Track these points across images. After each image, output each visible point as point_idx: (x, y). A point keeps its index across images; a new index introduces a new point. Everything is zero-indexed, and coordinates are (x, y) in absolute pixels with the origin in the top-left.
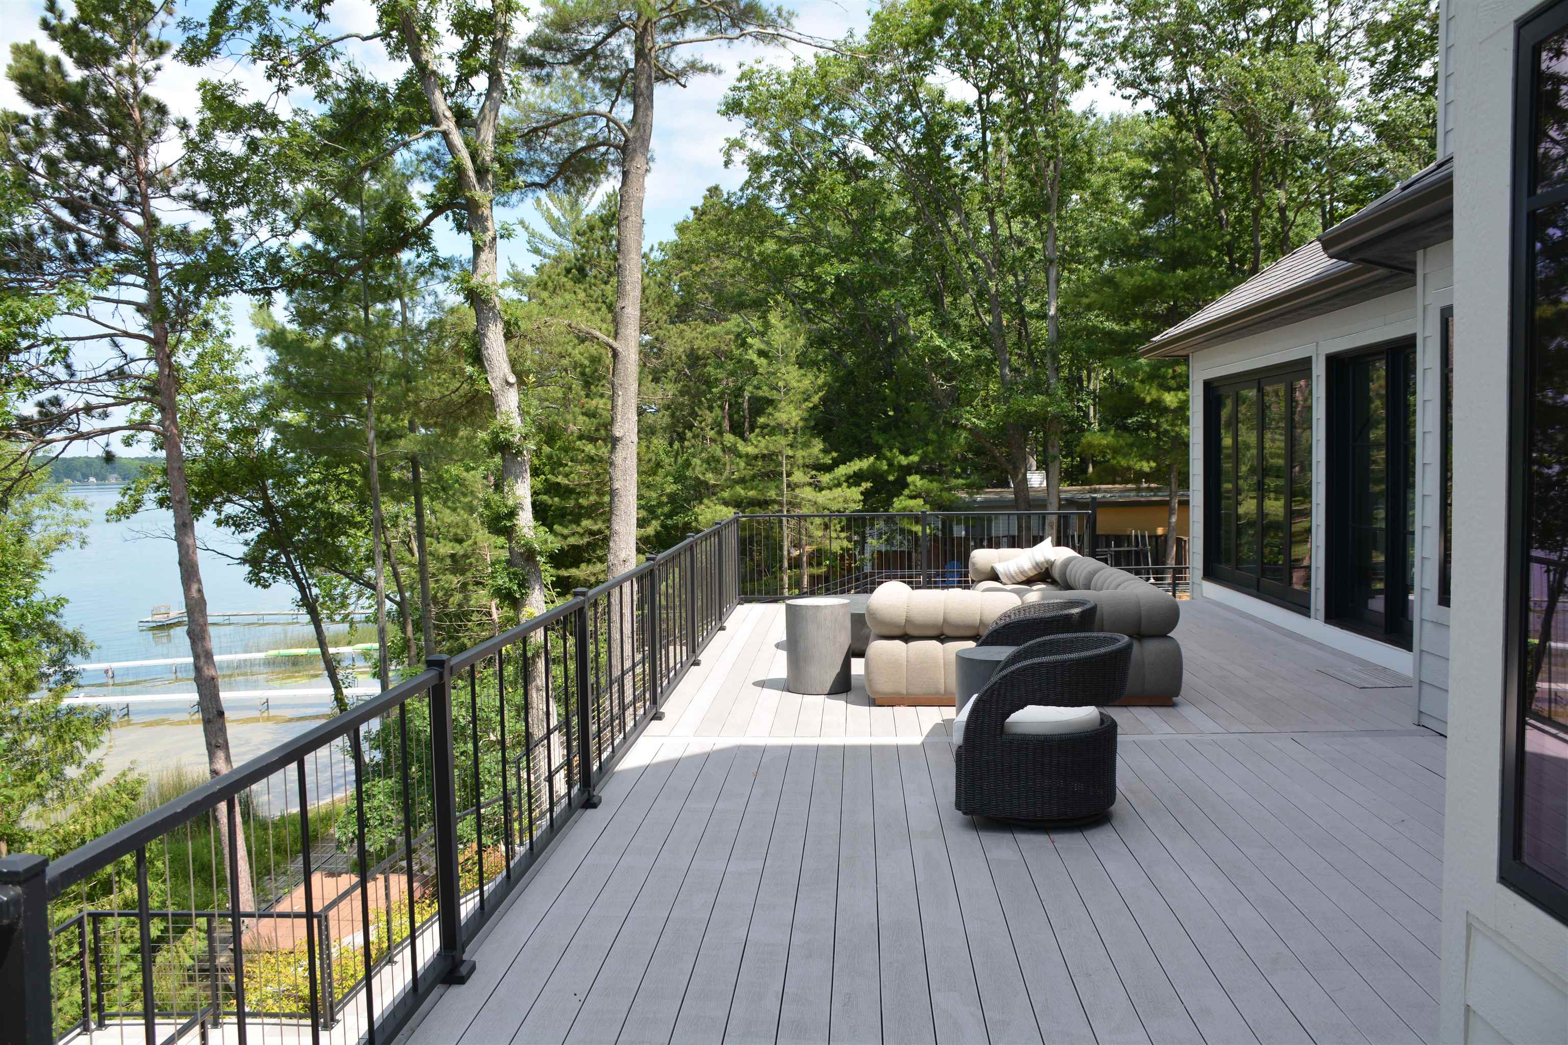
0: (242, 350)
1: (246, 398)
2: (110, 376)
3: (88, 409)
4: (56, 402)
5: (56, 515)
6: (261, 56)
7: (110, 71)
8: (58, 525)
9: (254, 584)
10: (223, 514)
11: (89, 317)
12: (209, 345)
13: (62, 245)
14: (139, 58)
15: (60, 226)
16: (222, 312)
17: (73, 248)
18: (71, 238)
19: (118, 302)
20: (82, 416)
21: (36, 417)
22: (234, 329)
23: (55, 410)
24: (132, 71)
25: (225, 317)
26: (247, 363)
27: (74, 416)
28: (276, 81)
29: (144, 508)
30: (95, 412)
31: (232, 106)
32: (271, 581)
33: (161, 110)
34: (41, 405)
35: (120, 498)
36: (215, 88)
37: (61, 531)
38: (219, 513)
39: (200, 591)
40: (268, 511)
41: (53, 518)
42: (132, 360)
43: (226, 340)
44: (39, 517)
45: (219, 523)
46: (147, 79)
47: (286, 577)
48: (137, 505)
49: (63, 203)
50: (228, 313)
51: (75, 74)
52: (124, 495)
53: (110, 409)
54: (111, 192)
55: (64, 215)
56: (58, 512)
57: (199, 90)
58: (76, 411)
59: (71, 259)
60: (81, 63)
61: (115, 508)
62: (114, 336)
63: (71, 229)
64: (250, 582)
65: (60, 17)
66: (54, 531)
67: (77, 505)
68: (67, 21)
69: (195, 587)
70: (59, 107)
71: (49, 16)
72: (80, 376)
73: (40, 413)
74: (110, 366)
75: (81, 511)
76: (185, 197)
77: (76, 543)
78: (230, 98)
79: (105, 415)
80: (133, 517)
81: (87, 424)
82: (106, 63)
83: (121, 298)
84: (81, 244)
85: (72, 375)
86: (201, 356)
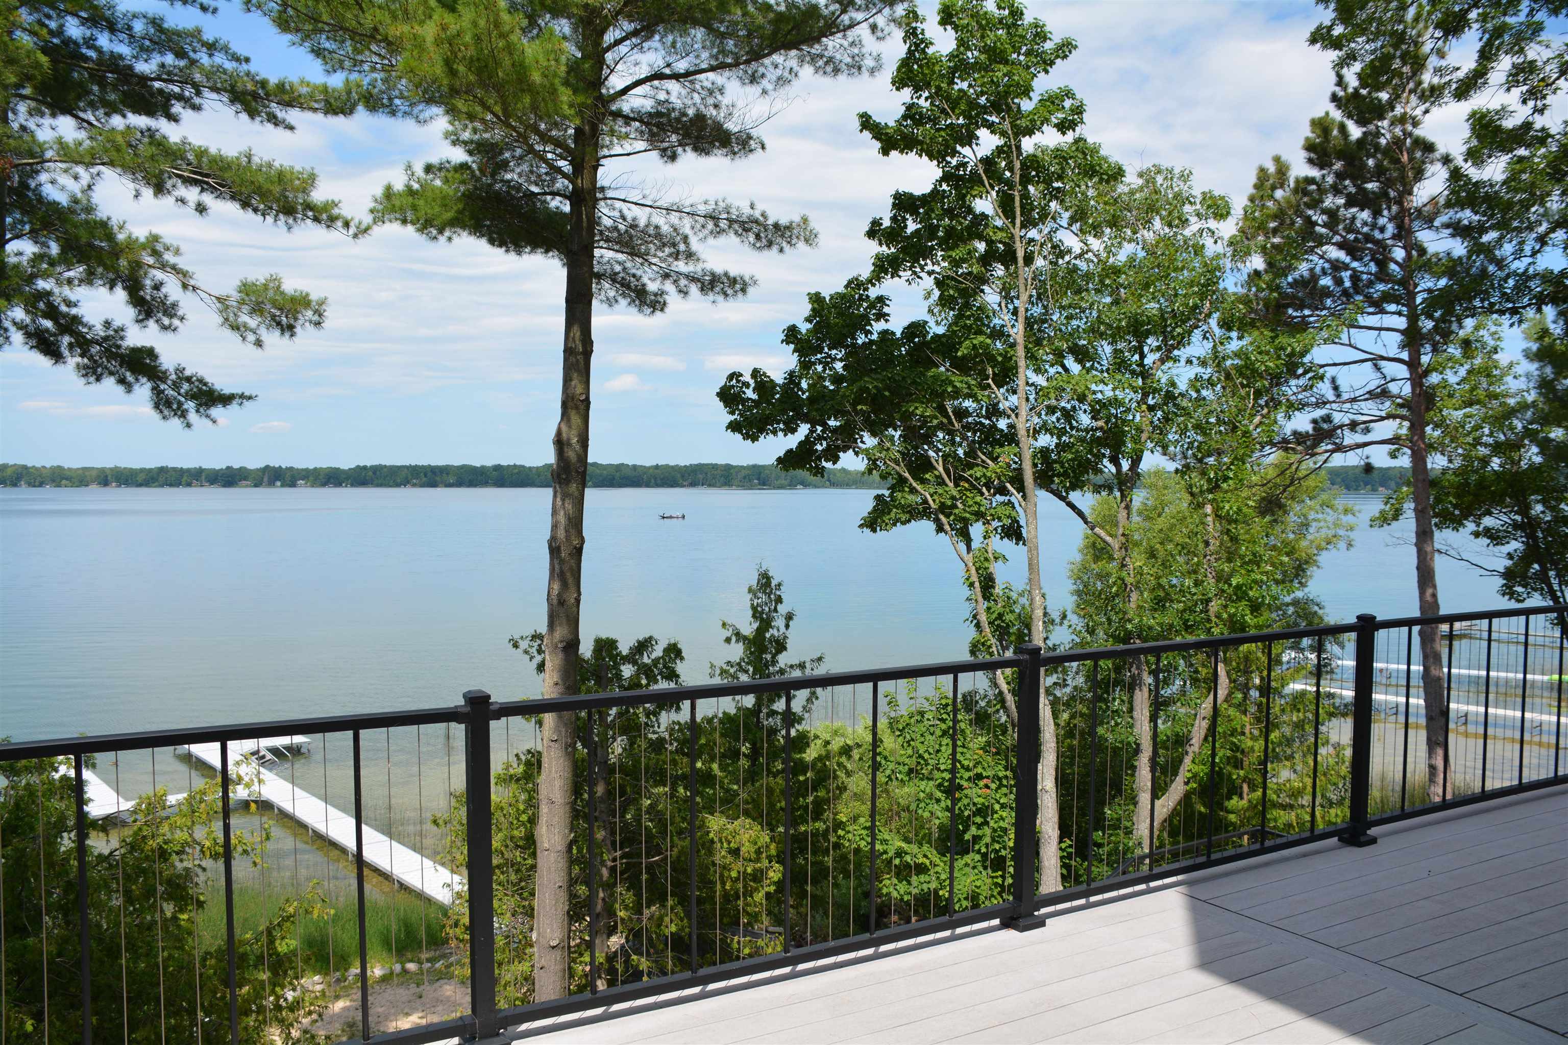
0: (1511, 365)
1: (1512, 412)
2: (1372, 395)
3: (1353, 425)
4: (1327, 419)
5: (1329, 518)
6: (1517, 83)
7: (1385, 123)
8: (1328, 528)
9: (1507, 597)
10: (1482, 526)
11: (1350, 345)
12: (1478, 361)
13: (1339, 282)
14: (1412, 106)
15: (1337, 266)
16: (1493, 329)
17: (1347, 284)
18: (1346, 275)
19: (1380, 329)
20: (1347, 432)
21: (1311, 432)
22: (1502, 345)
23: (1325, 426)
24: (1403, 119)
25: (1495, 333)
26: (1515, 377)
27: (1339, 431)
28: (1531, 104)
29: (1405, 516)
30: (1359, 428)
31: (1499, 129)
32: (1525, 596)
33: (1429, 147)
34: (1315, 421)
35: (1383, 507)
36: (1483, 116)
37: (1330, 533)
38: (1478, 525)
39: (1434, 596)
40: (1528, 527)
41: (1325, 521)
42: (1393, 380)
43: (1495, 357)
44: (1315, 520)
45: (1477, 535)
46: (1415, 124)
47: (1542, 594)
48: (1397, 514)
49: (1340, 246)
50: (1499, 329)
51: (1355, 132)
52: (1386, 504)
53: (1372, 425)
54: (1382, 230)
55: (1341, 255)
56: (1330, 516)
57: (1468, 120)
58: (1341, 427)
59: (1345, 292)
60: (1361, 122)
61: (1377, 515)
62: (1376, 360)
63: (1346, 267)
64: (1503, 595)
65: (1345, 89)
66: (1324, 533)
67: (1346, 511)
68: (1350, 90)
69: (1429, 591)
70: (1338, 166)
71: (1337, 89)
72: (1345, 396)
73: (1314, 429)
74: (1371, 387)
75: (1350, 516)
76: (1447, 226)
77: (1342, 545)
78: (1498, 123)
79: (1367, 431)
80: (1395, 524)
81: (1350, 438)
82: (1381, 117)
83: (1384, 326)
84: (1355, 277)
85: (1339, 396)
86: (1469, 372)
